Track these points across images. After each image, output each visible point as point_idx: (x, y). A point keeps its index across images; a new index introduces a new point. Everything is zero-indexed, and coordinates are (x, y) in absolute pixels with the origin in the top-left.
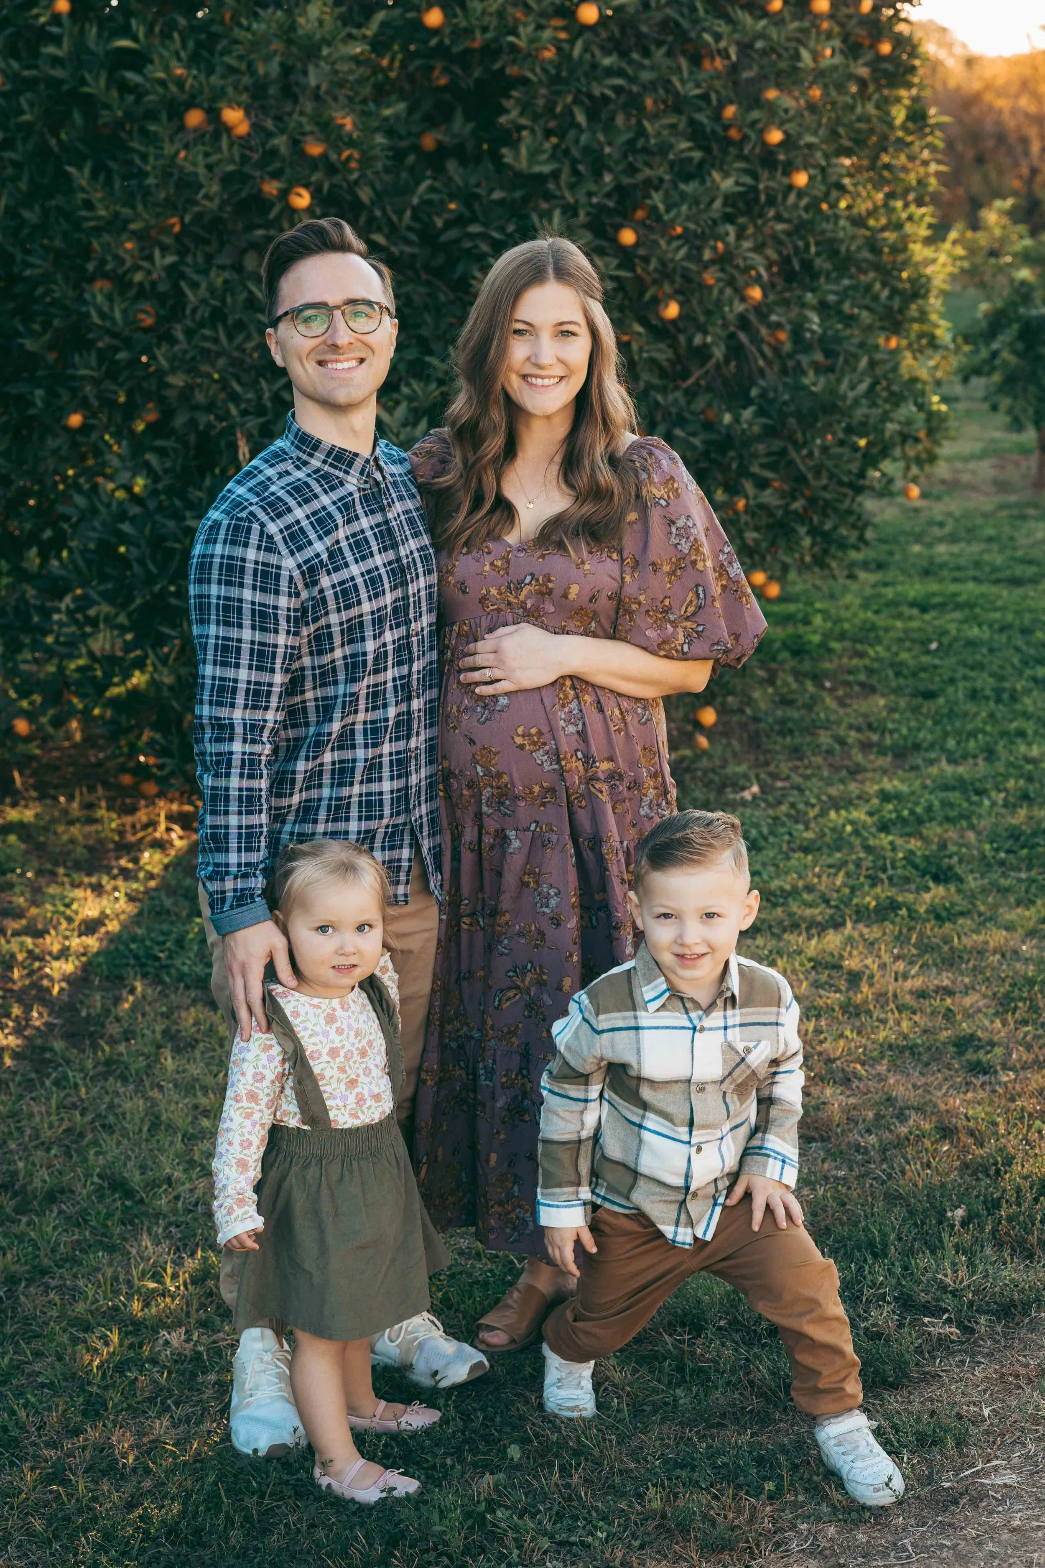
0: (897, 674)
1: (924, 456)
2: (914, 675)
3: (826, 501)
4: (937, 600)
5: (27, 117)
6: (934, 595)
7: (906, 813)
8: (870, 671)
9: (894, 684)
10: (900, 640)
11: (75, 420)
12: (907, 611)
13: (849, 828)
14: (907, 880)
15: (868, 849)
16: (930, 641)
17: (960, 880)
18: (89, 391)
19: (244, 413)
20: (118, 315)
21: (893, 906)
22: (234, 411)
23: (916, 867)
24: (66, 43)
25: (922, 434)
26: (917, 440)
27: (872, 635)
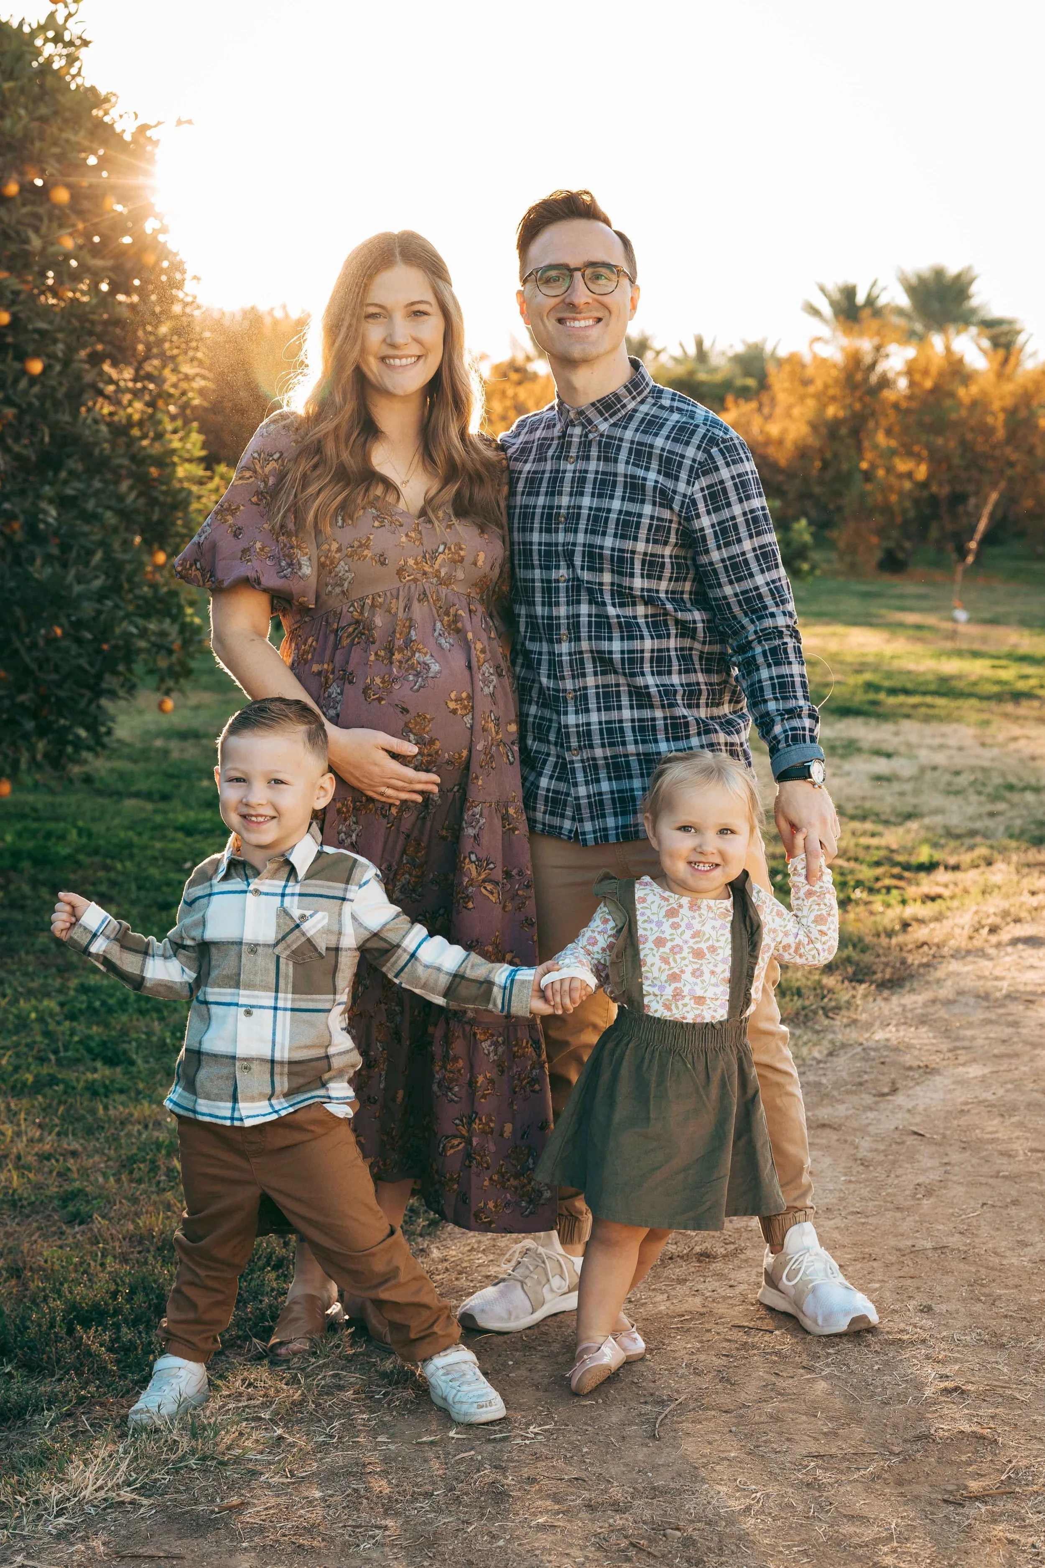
0: (139, 888)
1: (178, 668)
2: (158, 888)
3: (58, 699)
4: (207, 826)
6: (204, 821)
7: (97, 1004)
8: (113, 883)
9: (133, 896)
10: (155, 858)
12: (170, 833)
13: (33, 1015)
14: (78, 1061)
15: (47, 1034)
16: (185, 861)
17: (132, 1063)
21: (53, 1080)
23: (90, 1050)
25: (177, 645)
26: (170, 652)
27: (126, 852)
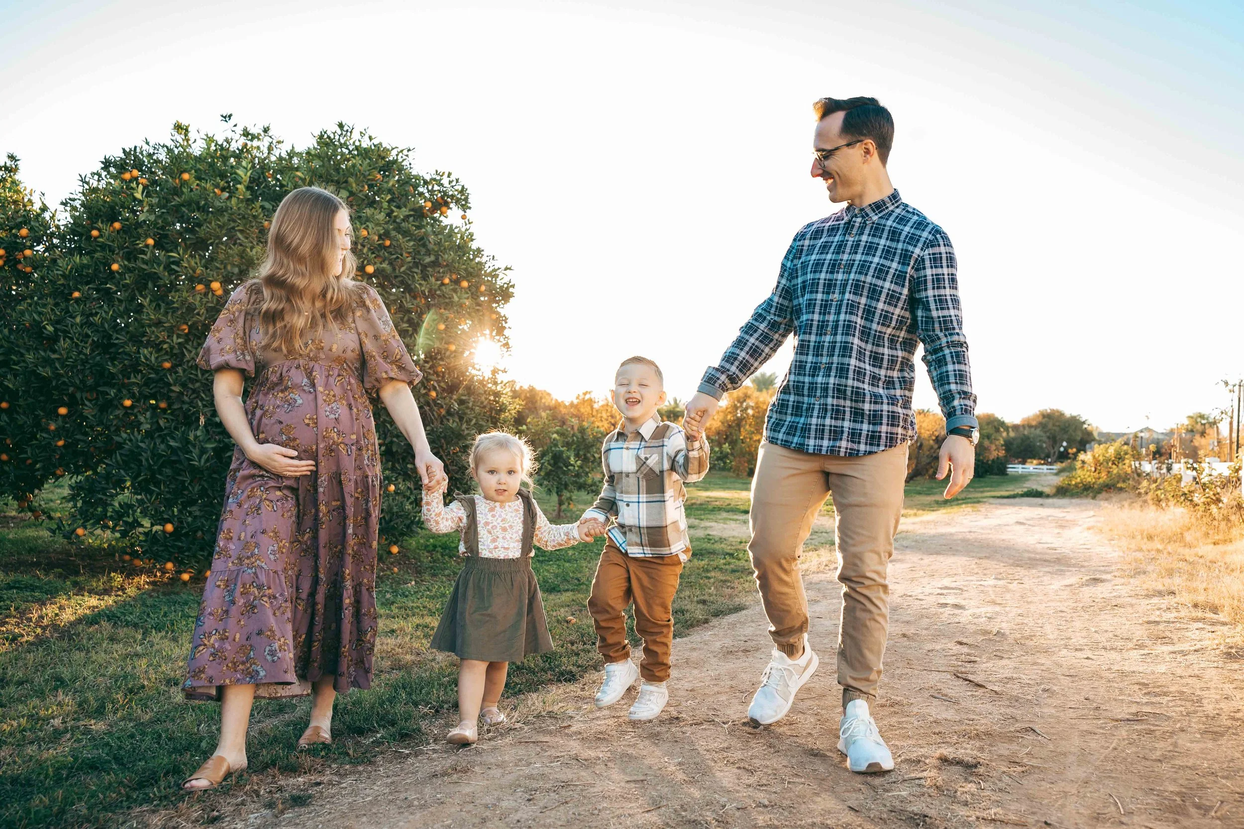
5: (128, 281)
11: (128, 403)
18: (136, 390)
19: (204, 406)
20: (153, 359)
22: (200, 404)
24: (149, 254)
